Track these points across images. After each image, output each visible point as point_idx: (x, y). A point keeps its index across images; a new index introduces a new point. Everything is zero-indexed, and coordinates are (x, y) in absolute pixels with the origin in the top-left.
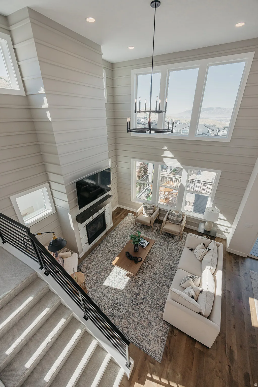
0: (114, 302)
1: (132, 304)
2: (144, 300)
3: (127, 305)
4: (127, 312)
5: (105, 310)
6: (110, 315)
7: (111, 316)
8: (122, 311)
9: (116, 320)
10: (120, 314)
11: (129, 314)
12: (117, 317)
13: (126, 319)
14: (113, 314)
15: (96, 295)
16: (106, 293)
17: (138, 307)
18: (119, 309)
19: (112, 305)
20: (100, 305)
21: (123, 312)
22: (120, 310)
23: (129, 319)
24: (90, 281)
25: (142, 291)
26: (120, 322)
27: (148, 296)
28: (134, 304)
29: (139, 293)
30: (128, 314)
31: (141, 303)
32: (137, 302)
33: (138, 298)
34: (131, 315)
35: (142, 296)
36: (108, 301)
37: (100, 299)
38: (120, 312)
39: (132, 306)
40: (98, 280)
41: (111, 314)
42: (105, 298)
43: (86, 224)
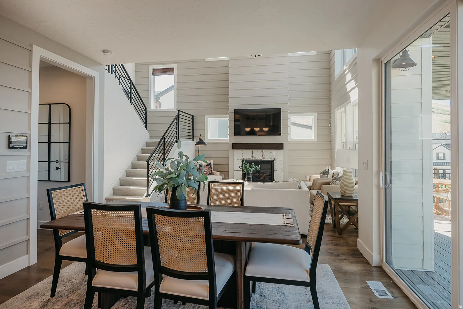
43: (243, 159)
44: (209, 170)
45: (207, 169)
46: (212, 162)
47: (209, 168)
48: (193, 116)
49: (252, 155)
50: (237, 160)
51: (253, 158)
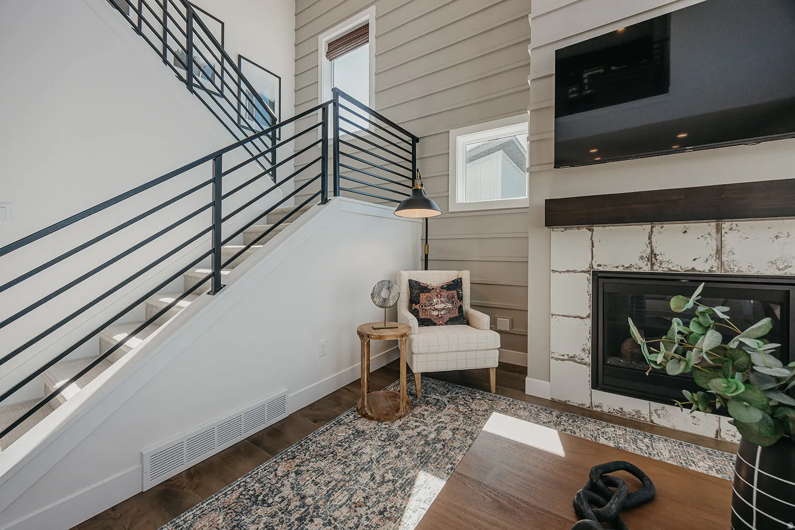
5: (297, 473)
7: (258, 496)
15: (370, 442)
16: (373, 475)
19: (303, 497)
24: (435, 425)
40: (439, 446)
41: (265, 495)
42: (347, 470)
43: (595, 267)
44: (450, 306)
45: (443, 299)
46: (466, 276)
47: (450, 299)
48: (415, 140)
49: (649, 251)
50: (568, 271)
51: (652, 265)
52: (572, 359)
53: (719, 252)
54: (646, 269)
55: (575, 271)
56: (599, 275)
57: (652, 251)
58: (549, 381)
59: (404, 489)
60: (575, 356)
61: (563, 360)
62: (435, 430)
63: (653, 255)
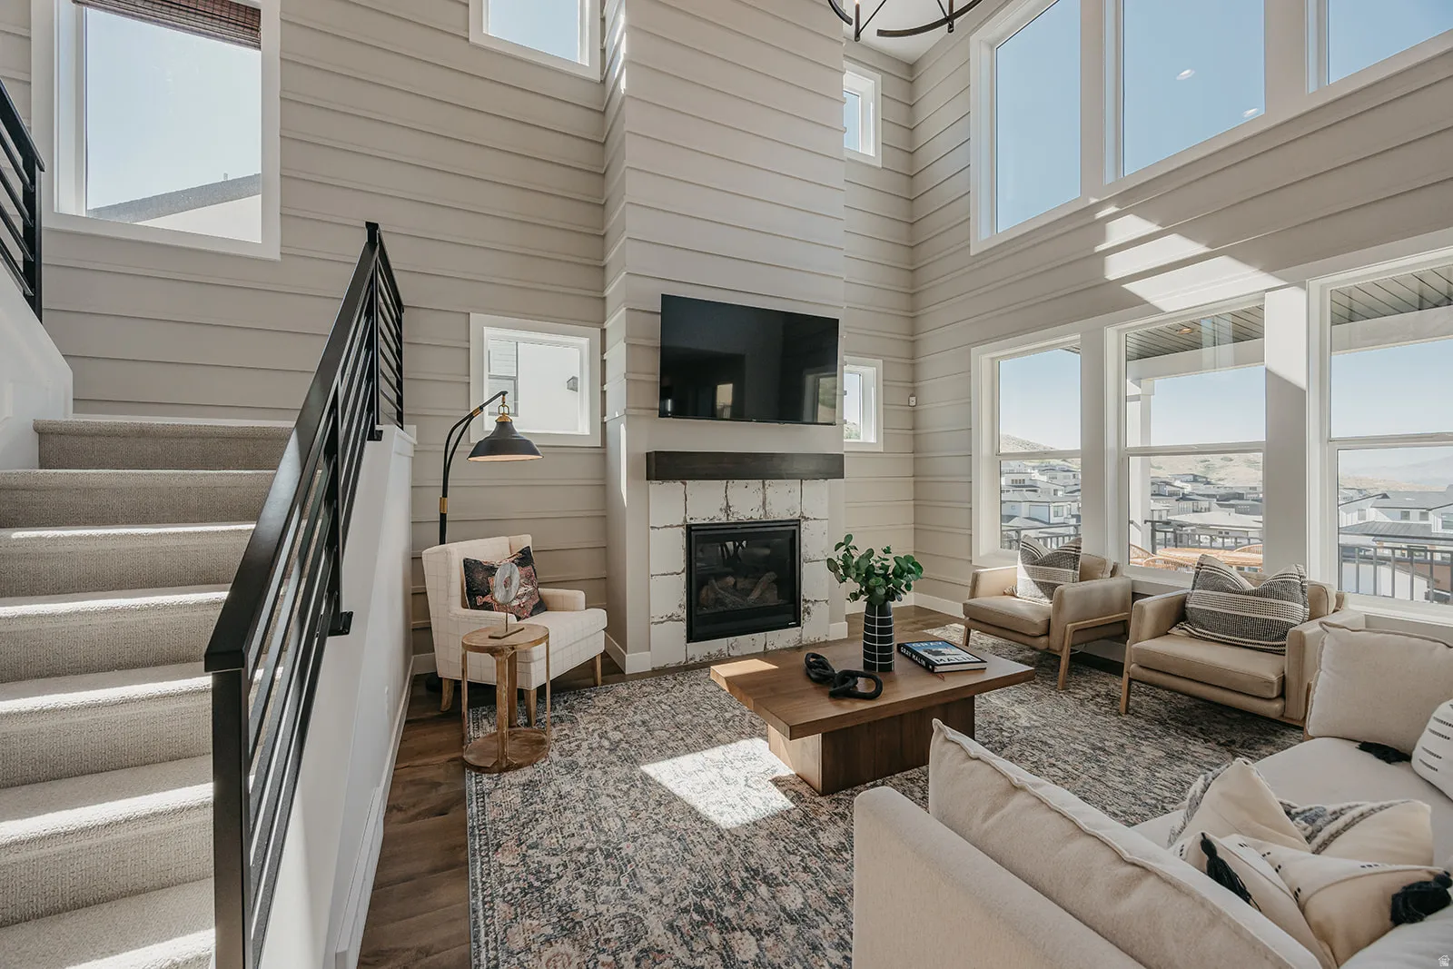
0: (606, 842)
1: (691, 899)
2: (789, 929)
3: (654, 890)
4: (625, 919)
5: (533, 848)
6: (532, 879)
7: (531, 885)
8: (602, 898)
9: (530, 916)
10: (584, 907)
11: (624, 939)
12: (554, 910)
13: (583, 949)
14: (549, 882)
15: (558, 782)
16: (608, 795)
17: (715, 938)
18: (596, 882)
19: (580, 849)
20: (537, 820)
21: (602, 908)
22: (599, 892)
23: (602, 958)
24: (592, 736)
25: (809, 878)
26: (542, 939)
27: (833, 918)
28: (699, 909)
29: (781, 878)
30: (619, 930)
31: (756, 931)
32: (729, 912)
33: (756, 894)
34: (635, 951)
35: (793, 899)
36: (586, 824)
37: (560, 802)
38: (590, 896)
39: (686, 910)
40: (624, 746)
41: (537, 879)
42: (580, 810)
43: (688, 520)
44: (530, 588)
46: (528, 541)
47: (529, 579)
48: (401, 308)
49: (725, 504)
50: (665, 527)
51: (728, 515)
52: (670, 618)
53: (764, 503)
54: (724, 520)
55: (671, 526)
56: (693, 528)
57: (727, 503)
58: (649, 650)
59: (650, 784)
60: (673, 615)
61: (662, 622)
62: (601, 738)
63: (728, 507)
